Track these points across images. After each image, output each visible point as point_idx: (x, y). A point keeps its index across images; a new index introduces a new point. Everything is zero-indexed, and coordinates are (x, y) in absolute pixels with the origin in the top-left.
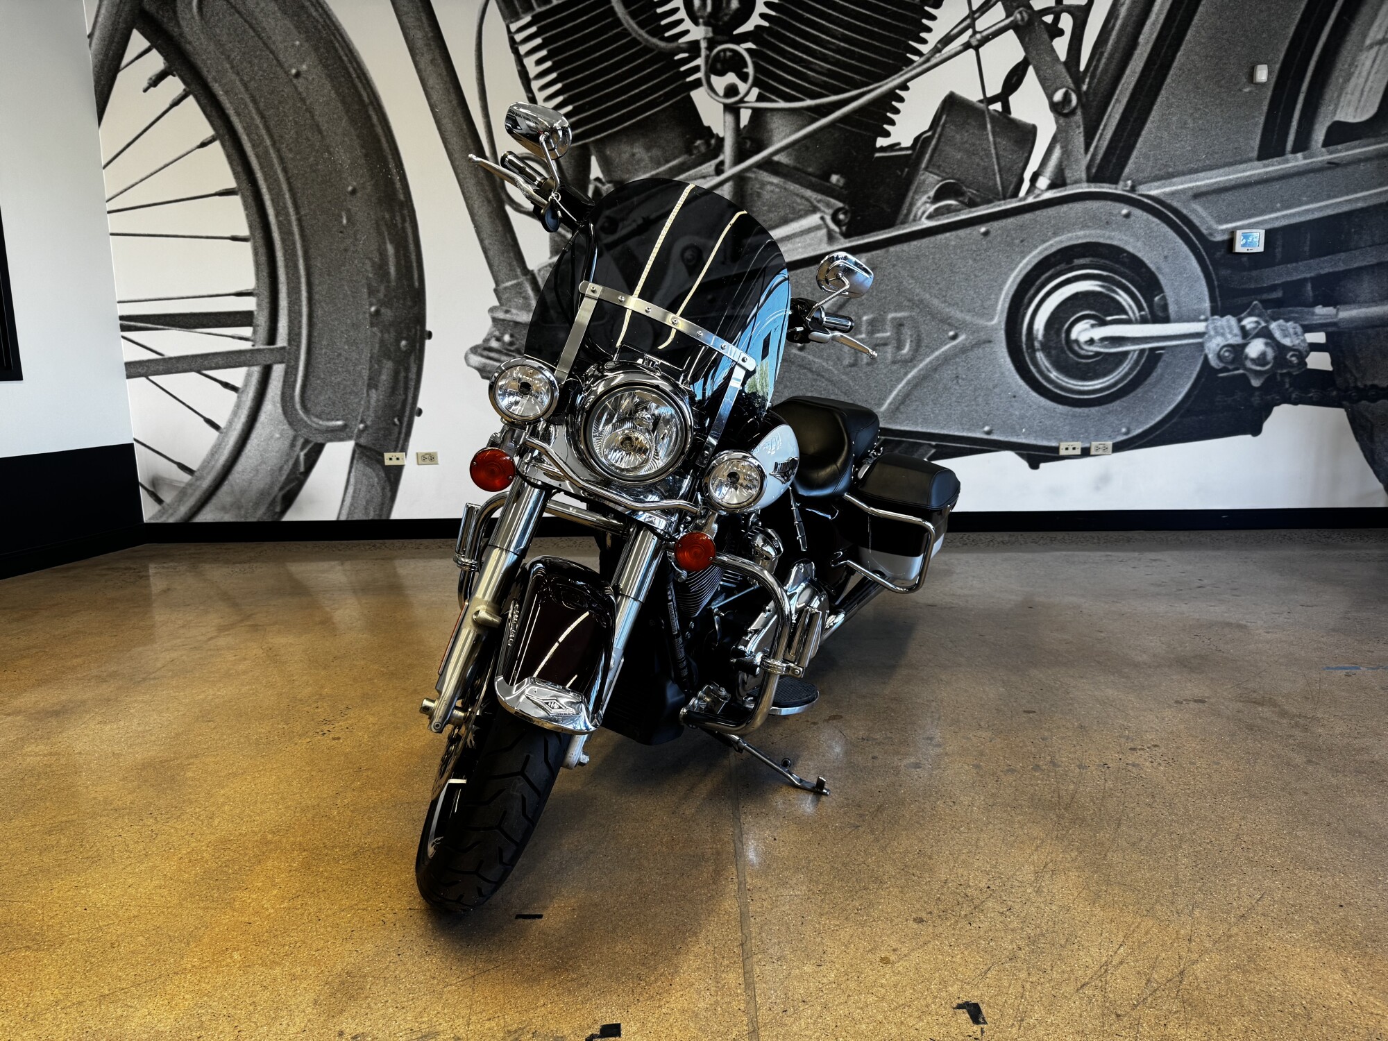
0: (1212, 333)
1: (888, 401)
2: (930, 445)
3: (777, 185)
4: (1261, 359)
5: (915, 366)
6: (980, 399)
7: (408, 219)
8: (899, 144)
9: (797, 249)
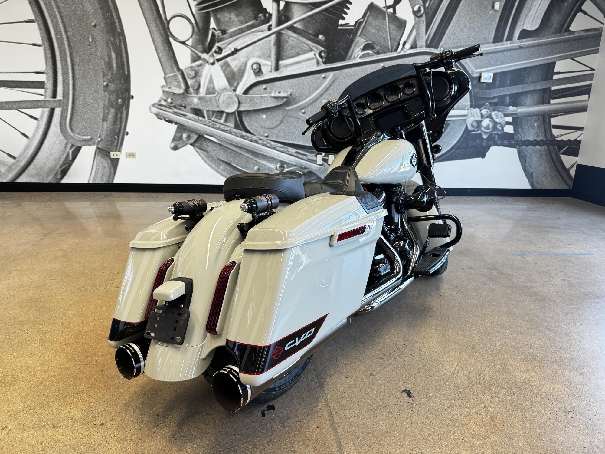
0: (470, 115)
3: (295, 38)
4: (487, 127)
7: (122, 41)
8: (349, 24)
9: (303, 68)
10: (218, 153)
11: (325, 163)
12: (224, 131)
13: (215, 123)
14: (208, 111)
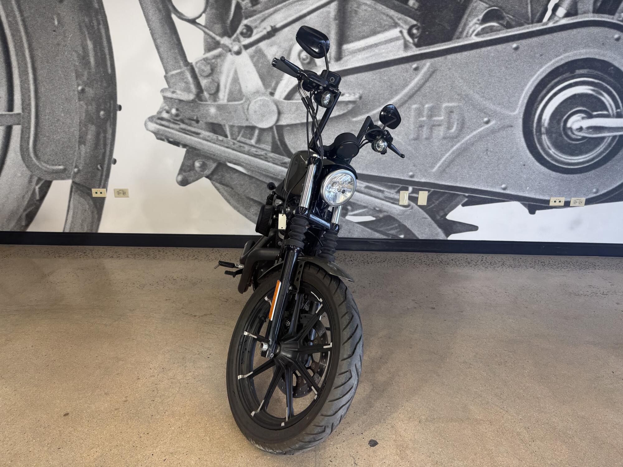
1: (438, 165)
2: (464, 196)
5: (459, 141)
6: (501, 166)
7: (101, 22)
9: (381, 54)
10: (247, 188)
11: (412, 204)
12: (256, 156)
13: (242, 145)
14: (232, 127)
